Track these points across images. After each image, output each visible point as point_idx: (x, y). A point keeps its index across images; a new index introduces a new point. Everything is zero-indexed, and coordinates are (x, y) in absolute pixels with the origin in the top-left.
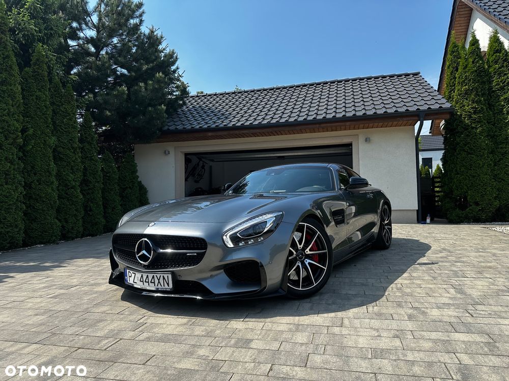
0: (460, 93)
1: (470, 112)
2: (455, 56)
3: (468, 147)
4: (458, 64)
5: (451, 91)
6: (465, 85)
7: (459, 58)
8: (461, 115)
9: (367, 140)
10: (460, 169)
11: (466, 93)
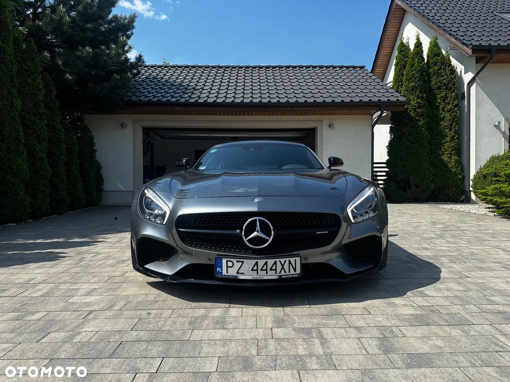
0: (407, 88)
1: (415, 106)
2: (403, 55)
3: (412, 137)
4: (406, 62)
5: (398, 87)
6: (412, 82)
7: (406, 57)
8: (408, 108)
9: (330, 126)
10: (405, 156)
11: (412, 90)
